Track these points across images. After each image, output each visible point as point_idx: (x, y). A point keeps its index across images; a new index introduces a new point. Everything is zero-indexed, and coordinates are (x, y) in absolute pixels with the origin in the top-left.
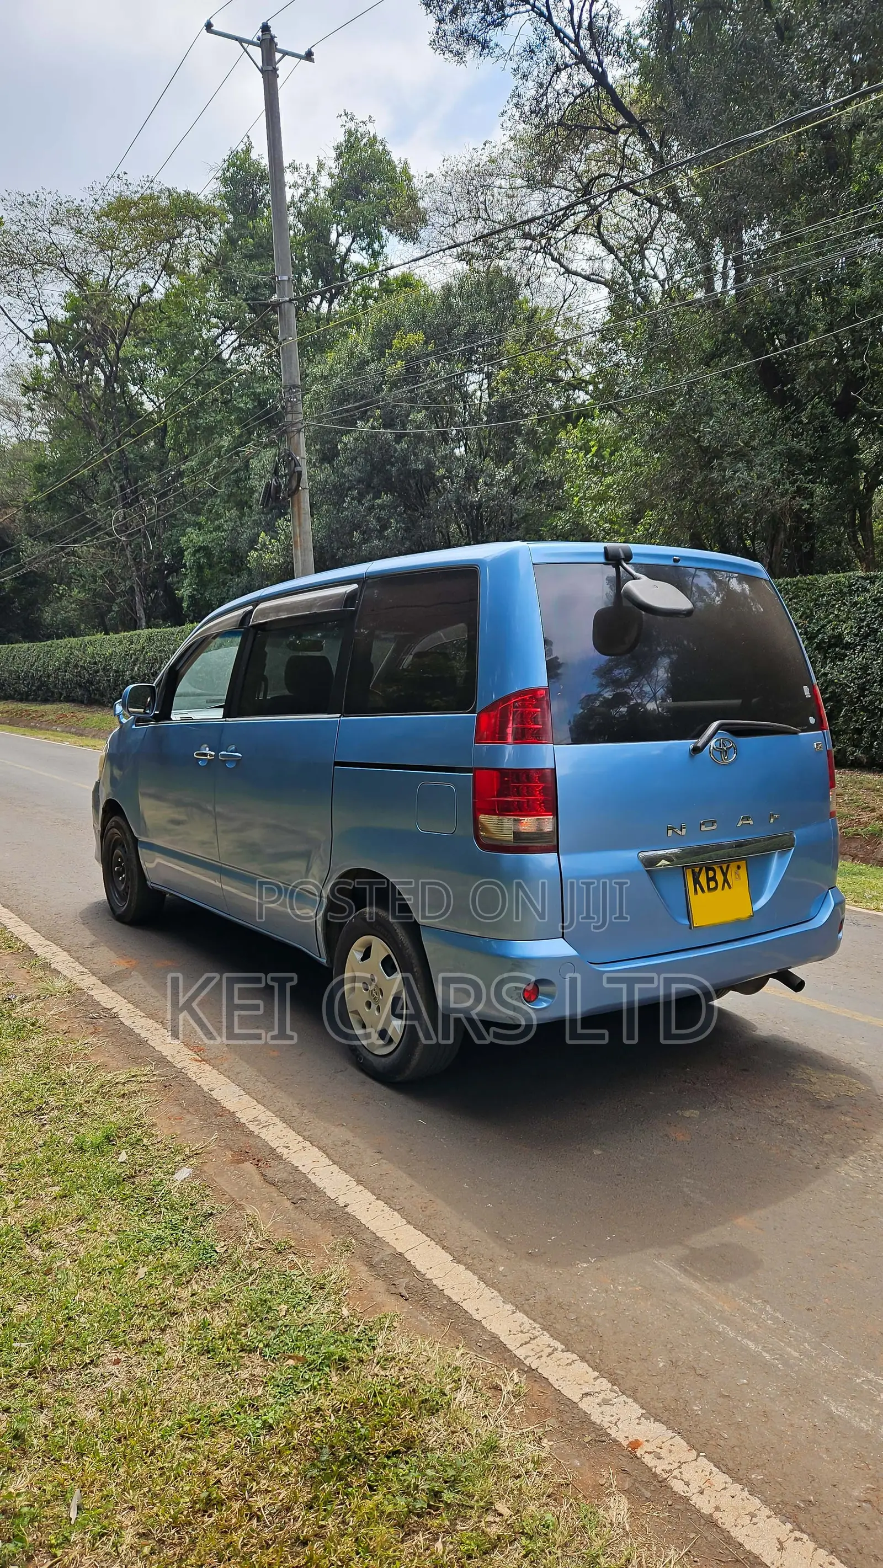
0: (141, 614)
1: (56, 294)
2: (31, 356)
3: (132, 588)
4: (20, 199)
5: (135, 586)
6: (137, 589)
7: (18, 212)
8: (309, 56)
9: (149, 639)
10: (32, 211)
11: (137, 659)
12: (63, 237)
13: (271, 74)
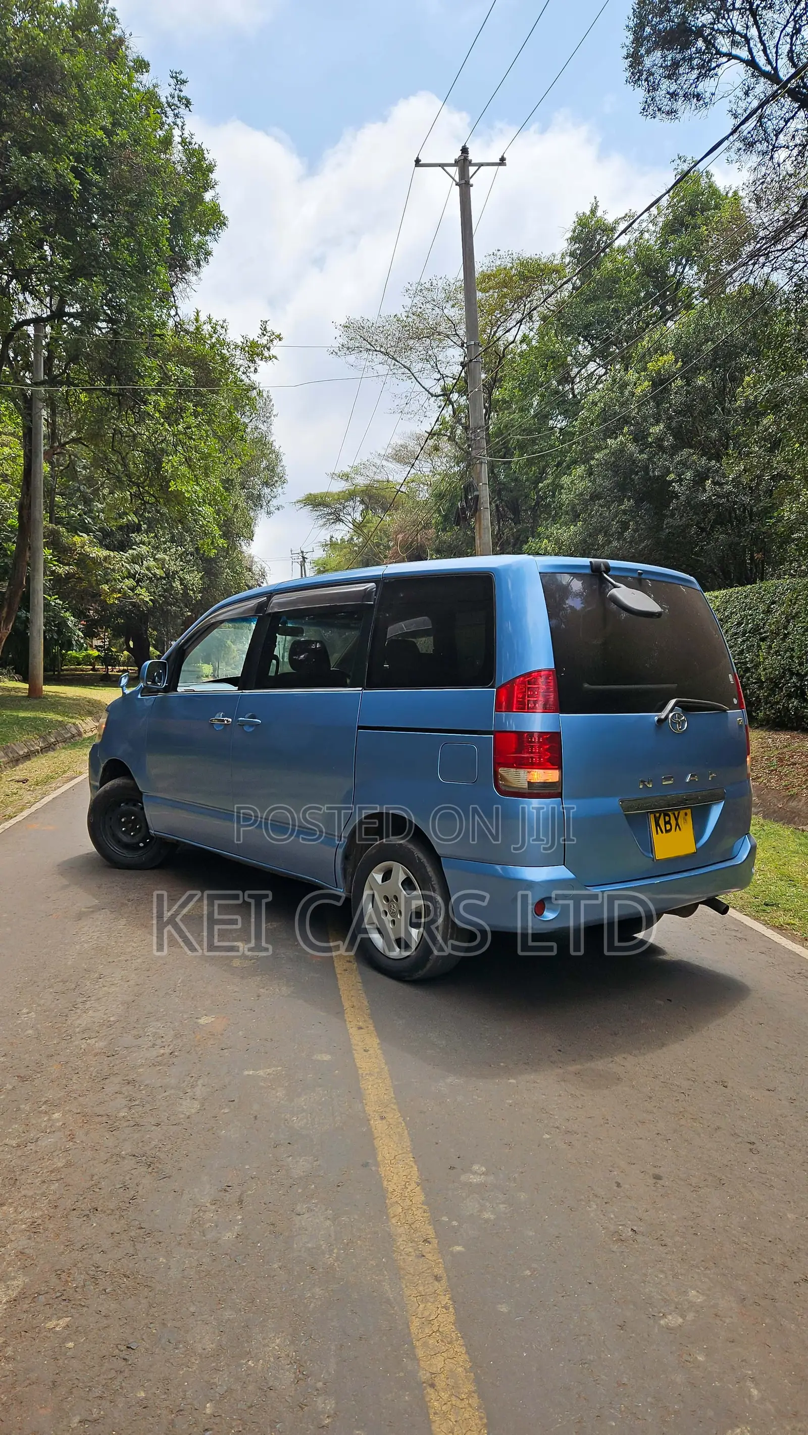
1: (454, 357)
2: (438, 408)
4: (419, 288)
7: (419, 298)
8: (503, 161)
10: (429, 295)
13: (465, 185)
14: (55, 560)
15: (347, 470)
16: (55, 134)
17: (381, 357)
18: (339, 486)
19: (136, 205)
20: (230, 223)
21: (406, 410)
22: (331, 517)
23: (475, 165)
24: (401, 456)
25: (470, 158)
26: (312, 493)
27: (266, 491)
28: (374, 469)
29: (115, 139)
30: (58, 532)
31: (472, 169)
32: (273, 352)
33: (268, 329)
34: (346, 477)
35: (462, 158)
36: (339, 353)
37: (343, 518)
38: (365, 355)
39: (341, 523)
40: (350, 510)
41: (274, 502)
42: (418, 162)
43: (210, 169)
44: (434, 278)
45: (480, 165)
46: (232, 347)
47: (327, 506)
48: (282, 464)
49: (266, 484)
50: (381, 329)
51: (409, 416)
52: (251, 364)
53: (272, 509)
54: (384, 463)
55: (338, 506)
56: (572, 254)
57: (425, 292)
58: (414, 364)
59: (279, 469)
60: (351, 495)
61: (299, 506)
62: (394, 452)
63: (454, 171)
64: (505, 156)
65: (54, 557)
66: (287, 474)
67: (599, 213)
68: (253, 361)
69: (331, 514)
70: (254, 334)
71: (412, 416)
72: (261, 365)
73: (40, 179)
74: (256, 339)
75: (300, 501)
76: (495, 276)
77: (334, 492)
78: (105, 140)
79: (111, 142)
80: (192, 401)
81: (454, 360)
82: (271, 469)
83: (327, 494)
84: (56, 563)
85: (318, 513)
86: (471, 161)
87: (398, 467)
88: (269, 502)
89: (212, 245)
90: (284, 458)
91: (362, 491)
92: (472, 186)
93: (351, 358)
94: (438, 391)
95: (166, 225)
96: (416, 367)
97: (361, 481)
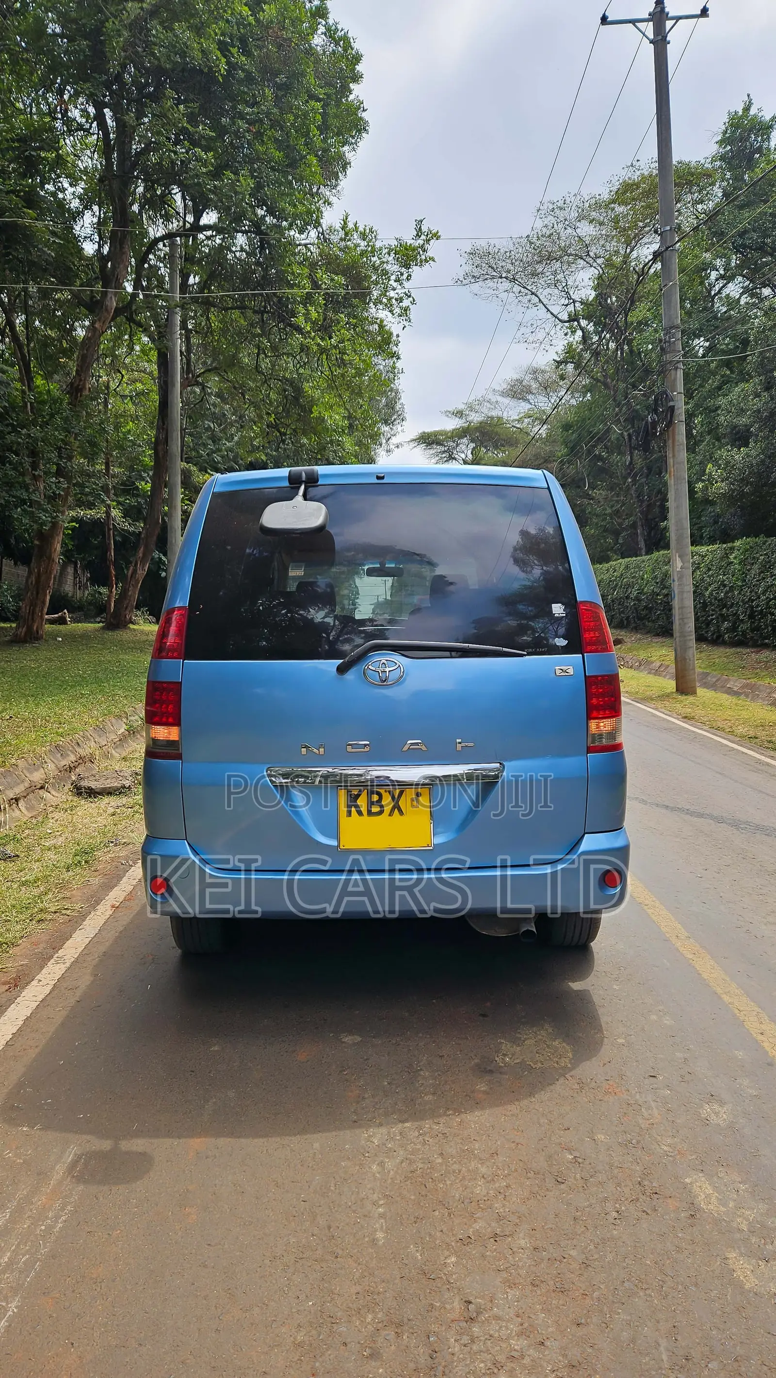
0: (642, 545)
1: (586, 280)
2: (566, 335)
3: (635, 523)
4: (551, 207)
5: (638, 520)
6: (639, 524)
7: (550, 218)
8: (704, 12)
9: (627, 567)
10: (561, 214)
11: (617, 585)
12: (586, 230)
13: (660, 42)
14: (186, 499)
15: (461, 407)
16: (199, 5)
17: (507, 285)
18: (451, 424)
19: (285, 88)
20: (370, 129)
21: (531, 339)
22: (444, 455)
23: (672, 18)
24: (517, 391)
25: (667, 10)
26: (426, 431)
27: (385, 428)
28: (488, 405)
29: (261, 16)
30: (189, 471)
31: (669, 24)
32: (430, 254)
33: (424, 229)
34: (459, 414)
35: (659, 9)
36: (465, 282)
37: (456, 456)
38: (490, 283)
39: (454, 461)
40: (464, 447)
41: (394, 440)
42: (604, 20)
43: (357, 58)
44: (568, 195)
45: (678, 19)
46: (385, 251)
47: (439, 443)
48: (401, 401)
49: (386, 422)
50: (508, 256)
51: (534, 345)
52: (403, 270)
53: (392, 447)
54: (500, 399)
55: (451, 444)
56: (722, 158)
57: (557, 211)
58: (541, 290)
59: (398, 407)
60: (462, 433)
61: (412, 444)
62: (509, 387)
63: (649, 28)
64: (707, 6)
65: (185, 496)
66: (406, 411)
67: (753, 111)
68: (407, 266)
69: (444, 452)
70: (408, 237)
71: (538, 345)
72: (415, 270)
73: (183, 55)
74: (410, 242)
75: (414, 440)
76: (637, 185)
77: (448, 430)
78: (251, 18)
79: (257, 20)
80: (342, 313)
81: (583, 284)
82: (391, 405)
83: (440, 433)
84: (188, 502)
85: (432, 452)
86: (668, 14)
87: (513, 403)
88: (389, 439)
89: (350, 156)
90: (403, 395)
91: (476, 428)
92: (669, 43)
93: (475, 287)
94: (565, 317)
95: (318, 110)
96: (543, 294)
97: (476, 418)
